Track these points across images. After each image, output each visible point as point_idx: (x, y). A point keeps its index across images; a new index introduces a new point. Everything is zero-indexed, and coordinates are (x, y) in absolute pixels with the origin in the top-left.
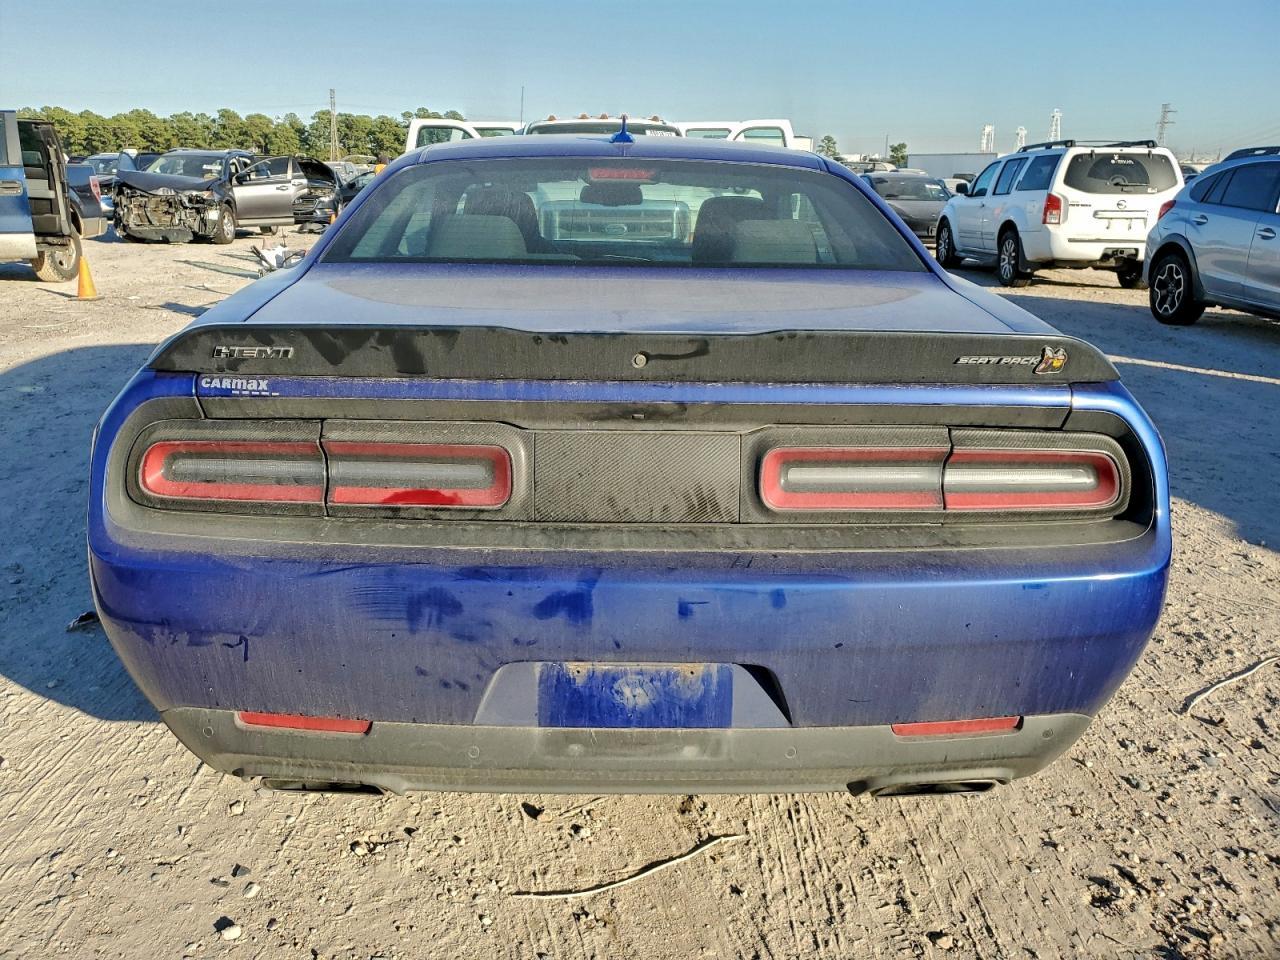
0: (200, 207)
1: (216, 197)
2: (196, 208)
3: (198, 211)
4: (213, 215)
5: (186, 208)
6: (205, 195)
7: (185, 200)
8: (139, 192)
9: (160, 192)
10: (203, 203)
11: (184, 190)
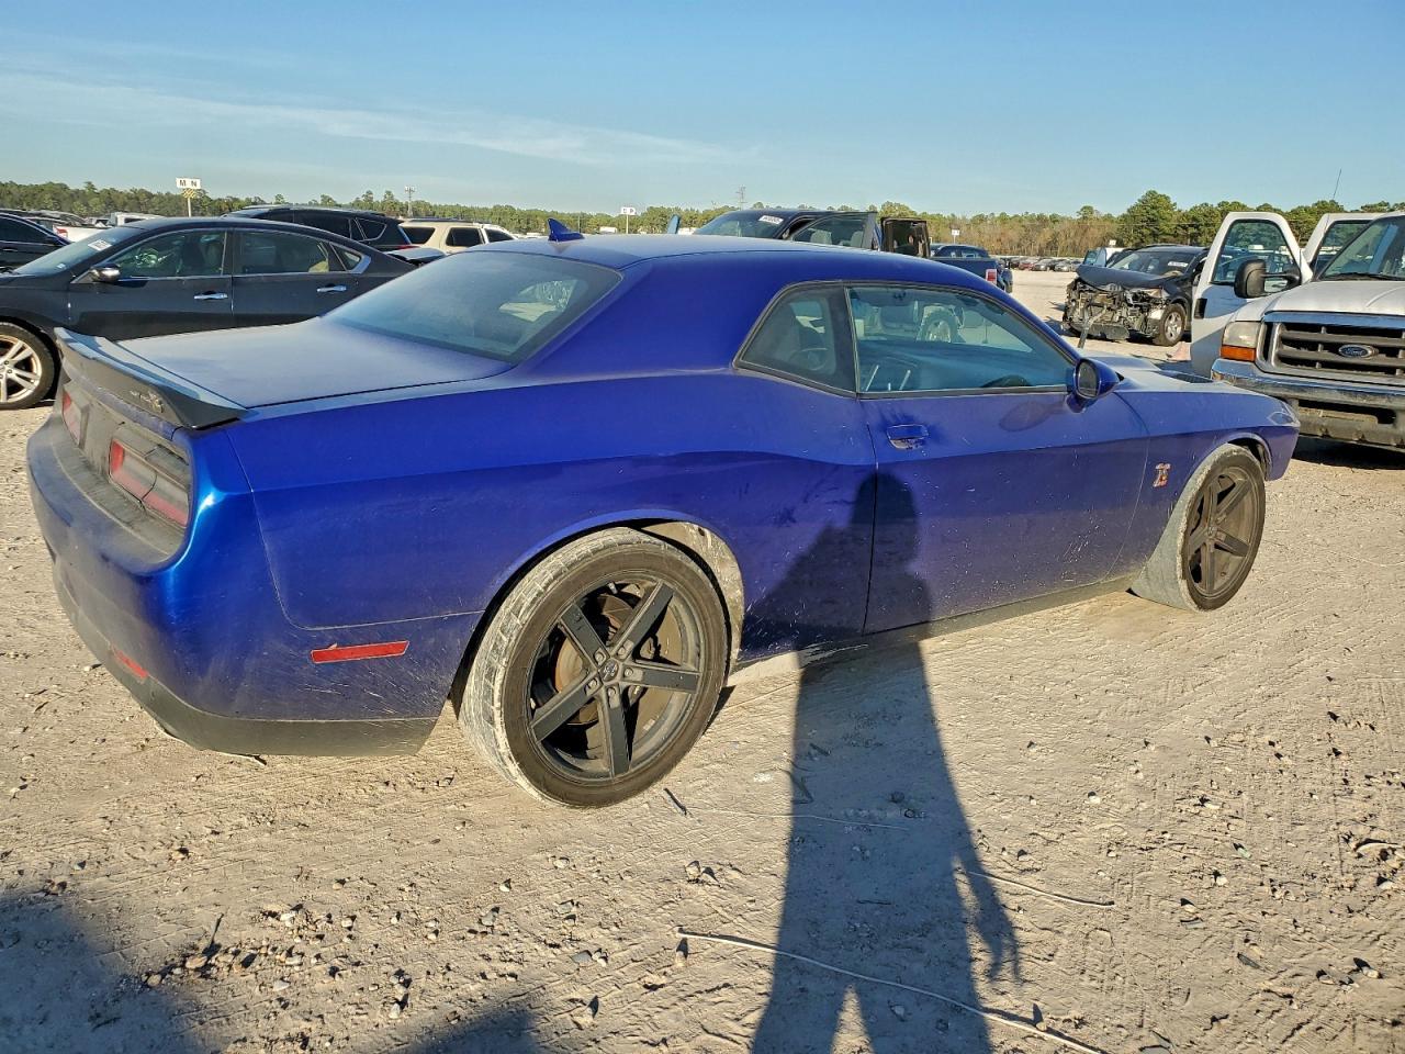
0: (1145, 304)
1: (1165, 295)
2: (1141, 306)
3: (1142, 311)
4: (1156, 314)
5: (1130, 305)
6: (1152, 293)
7: (1130, 297)
8: (1088, 287)
9: (1108, 288)
10: (1148, 301)
11: (1132, 287)
